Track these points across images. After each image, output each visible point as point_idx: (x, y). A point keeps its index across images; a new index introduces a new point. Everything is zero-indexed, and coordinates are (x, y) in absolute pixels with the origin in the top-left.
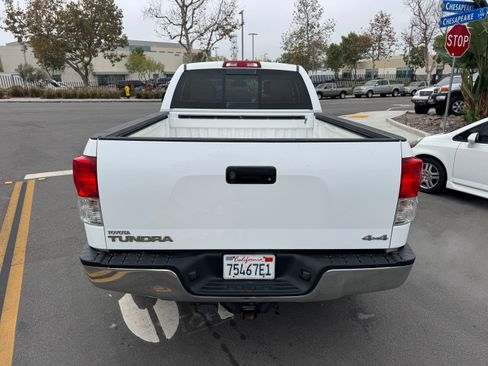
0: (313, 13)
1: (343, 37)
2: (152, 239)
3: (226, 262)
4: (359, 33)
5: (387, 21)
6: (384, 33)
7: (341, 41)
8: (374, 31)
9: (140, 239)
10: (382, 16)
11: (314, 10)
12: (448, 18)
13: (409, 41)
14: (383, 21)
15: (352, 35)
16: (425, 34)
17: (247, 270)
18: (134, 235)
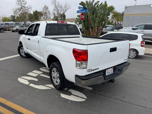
0: (23, 3)
1: (33, 11)
2: (95, 69)
3: (106, 71)
4: (39, 11)
5: (47, 8)
6: (47, 11)
7: (33, 13)
8: (44, 11)
9: (93, 70)
10: (46, 6)
11: (23, 1)
12: (79, 11)
13: (54, 14)
14: (46, 8)
15: (36, 11)
16: (58, 13)
17: (109, 72)
18: (92, 69)
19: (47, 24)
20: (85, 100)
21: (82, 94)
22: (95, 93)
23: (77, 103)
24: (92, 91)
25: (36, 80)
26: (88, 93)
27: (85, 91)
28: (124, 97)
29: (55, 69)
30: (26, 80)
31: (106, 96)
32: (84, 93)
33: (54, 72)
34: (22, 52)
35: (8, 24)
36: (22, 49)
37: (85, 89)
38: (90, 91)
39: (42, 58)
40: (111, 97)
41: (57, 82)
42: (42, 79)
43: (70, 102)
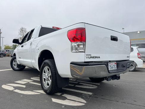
2: (96, 57)
17: (113, 67)
18: (92, 56)
19: (42, 27)
20: (84, 104)
21: (79, 98)
22: (97, 98)
23: (73, 108)
24: (92, 96)
25: (24, 86)
26: (87, 98)
27: (83, 96)
28: (135, 101)
29: (46, 68)
30: (11, 87)
31: (111, 100)
32: (82, 98)
33: (45, 72)
34: (14, 65)
35: (9, 51)
36: (15, 61)
37: (83, 94)
38: (90, 96)
39: (33, 61)
40: (118, 101)
41: (48, 85)
42: (31, 86)
43: (63, 107)
